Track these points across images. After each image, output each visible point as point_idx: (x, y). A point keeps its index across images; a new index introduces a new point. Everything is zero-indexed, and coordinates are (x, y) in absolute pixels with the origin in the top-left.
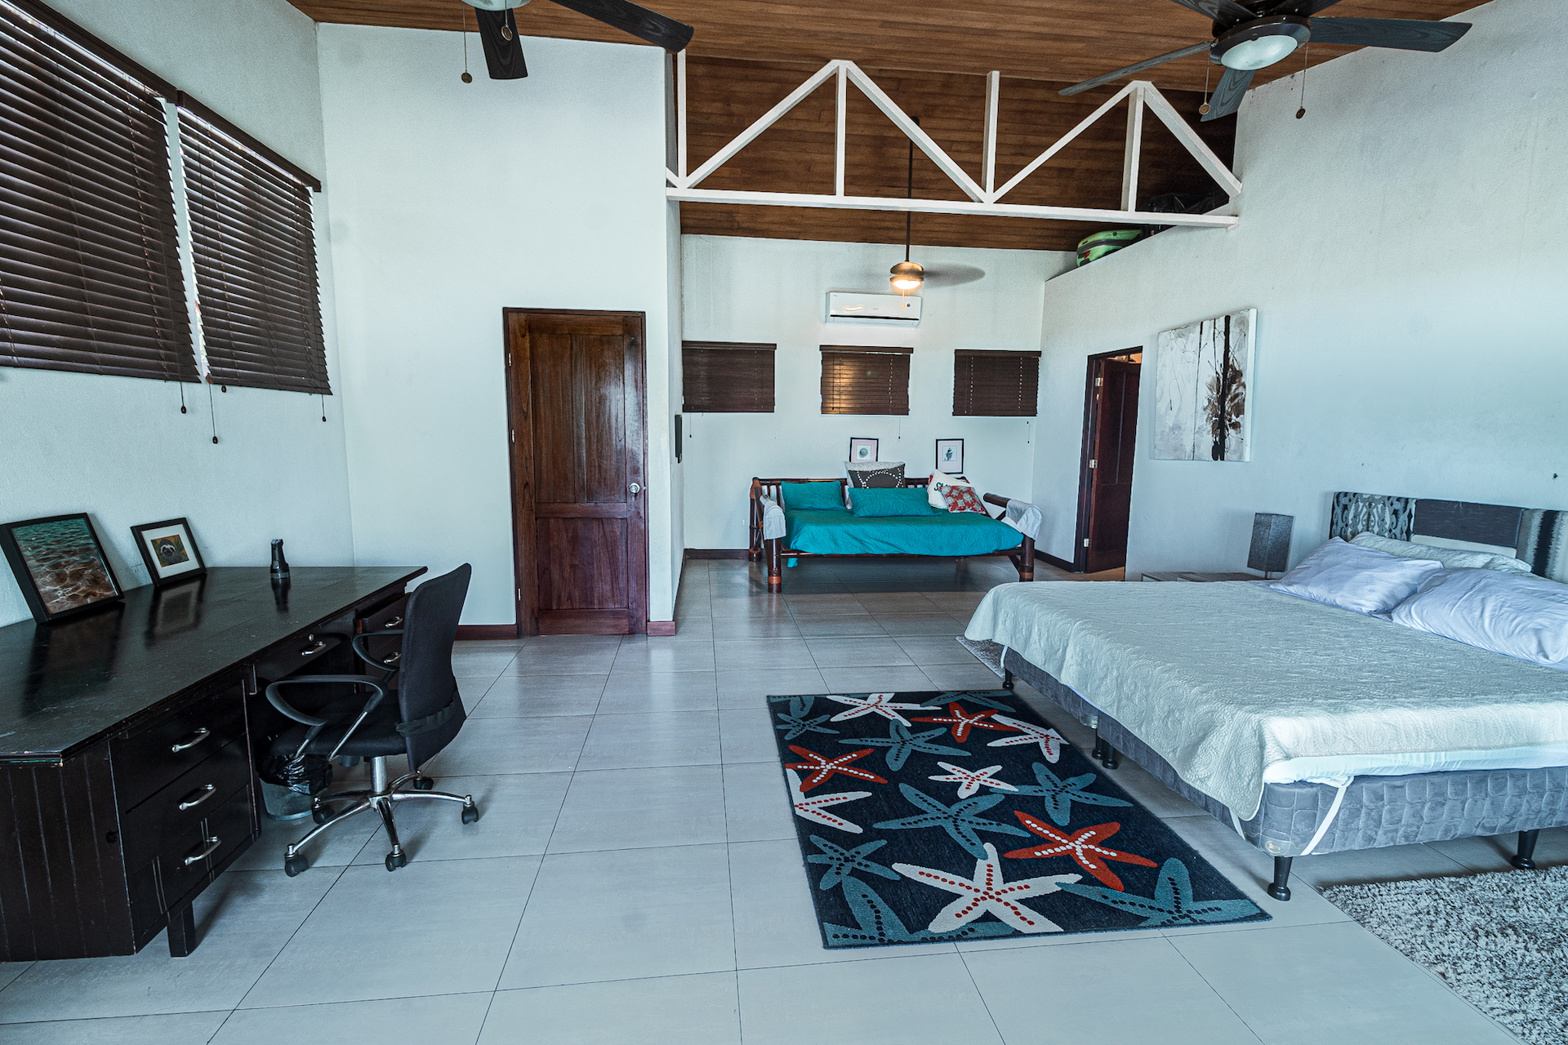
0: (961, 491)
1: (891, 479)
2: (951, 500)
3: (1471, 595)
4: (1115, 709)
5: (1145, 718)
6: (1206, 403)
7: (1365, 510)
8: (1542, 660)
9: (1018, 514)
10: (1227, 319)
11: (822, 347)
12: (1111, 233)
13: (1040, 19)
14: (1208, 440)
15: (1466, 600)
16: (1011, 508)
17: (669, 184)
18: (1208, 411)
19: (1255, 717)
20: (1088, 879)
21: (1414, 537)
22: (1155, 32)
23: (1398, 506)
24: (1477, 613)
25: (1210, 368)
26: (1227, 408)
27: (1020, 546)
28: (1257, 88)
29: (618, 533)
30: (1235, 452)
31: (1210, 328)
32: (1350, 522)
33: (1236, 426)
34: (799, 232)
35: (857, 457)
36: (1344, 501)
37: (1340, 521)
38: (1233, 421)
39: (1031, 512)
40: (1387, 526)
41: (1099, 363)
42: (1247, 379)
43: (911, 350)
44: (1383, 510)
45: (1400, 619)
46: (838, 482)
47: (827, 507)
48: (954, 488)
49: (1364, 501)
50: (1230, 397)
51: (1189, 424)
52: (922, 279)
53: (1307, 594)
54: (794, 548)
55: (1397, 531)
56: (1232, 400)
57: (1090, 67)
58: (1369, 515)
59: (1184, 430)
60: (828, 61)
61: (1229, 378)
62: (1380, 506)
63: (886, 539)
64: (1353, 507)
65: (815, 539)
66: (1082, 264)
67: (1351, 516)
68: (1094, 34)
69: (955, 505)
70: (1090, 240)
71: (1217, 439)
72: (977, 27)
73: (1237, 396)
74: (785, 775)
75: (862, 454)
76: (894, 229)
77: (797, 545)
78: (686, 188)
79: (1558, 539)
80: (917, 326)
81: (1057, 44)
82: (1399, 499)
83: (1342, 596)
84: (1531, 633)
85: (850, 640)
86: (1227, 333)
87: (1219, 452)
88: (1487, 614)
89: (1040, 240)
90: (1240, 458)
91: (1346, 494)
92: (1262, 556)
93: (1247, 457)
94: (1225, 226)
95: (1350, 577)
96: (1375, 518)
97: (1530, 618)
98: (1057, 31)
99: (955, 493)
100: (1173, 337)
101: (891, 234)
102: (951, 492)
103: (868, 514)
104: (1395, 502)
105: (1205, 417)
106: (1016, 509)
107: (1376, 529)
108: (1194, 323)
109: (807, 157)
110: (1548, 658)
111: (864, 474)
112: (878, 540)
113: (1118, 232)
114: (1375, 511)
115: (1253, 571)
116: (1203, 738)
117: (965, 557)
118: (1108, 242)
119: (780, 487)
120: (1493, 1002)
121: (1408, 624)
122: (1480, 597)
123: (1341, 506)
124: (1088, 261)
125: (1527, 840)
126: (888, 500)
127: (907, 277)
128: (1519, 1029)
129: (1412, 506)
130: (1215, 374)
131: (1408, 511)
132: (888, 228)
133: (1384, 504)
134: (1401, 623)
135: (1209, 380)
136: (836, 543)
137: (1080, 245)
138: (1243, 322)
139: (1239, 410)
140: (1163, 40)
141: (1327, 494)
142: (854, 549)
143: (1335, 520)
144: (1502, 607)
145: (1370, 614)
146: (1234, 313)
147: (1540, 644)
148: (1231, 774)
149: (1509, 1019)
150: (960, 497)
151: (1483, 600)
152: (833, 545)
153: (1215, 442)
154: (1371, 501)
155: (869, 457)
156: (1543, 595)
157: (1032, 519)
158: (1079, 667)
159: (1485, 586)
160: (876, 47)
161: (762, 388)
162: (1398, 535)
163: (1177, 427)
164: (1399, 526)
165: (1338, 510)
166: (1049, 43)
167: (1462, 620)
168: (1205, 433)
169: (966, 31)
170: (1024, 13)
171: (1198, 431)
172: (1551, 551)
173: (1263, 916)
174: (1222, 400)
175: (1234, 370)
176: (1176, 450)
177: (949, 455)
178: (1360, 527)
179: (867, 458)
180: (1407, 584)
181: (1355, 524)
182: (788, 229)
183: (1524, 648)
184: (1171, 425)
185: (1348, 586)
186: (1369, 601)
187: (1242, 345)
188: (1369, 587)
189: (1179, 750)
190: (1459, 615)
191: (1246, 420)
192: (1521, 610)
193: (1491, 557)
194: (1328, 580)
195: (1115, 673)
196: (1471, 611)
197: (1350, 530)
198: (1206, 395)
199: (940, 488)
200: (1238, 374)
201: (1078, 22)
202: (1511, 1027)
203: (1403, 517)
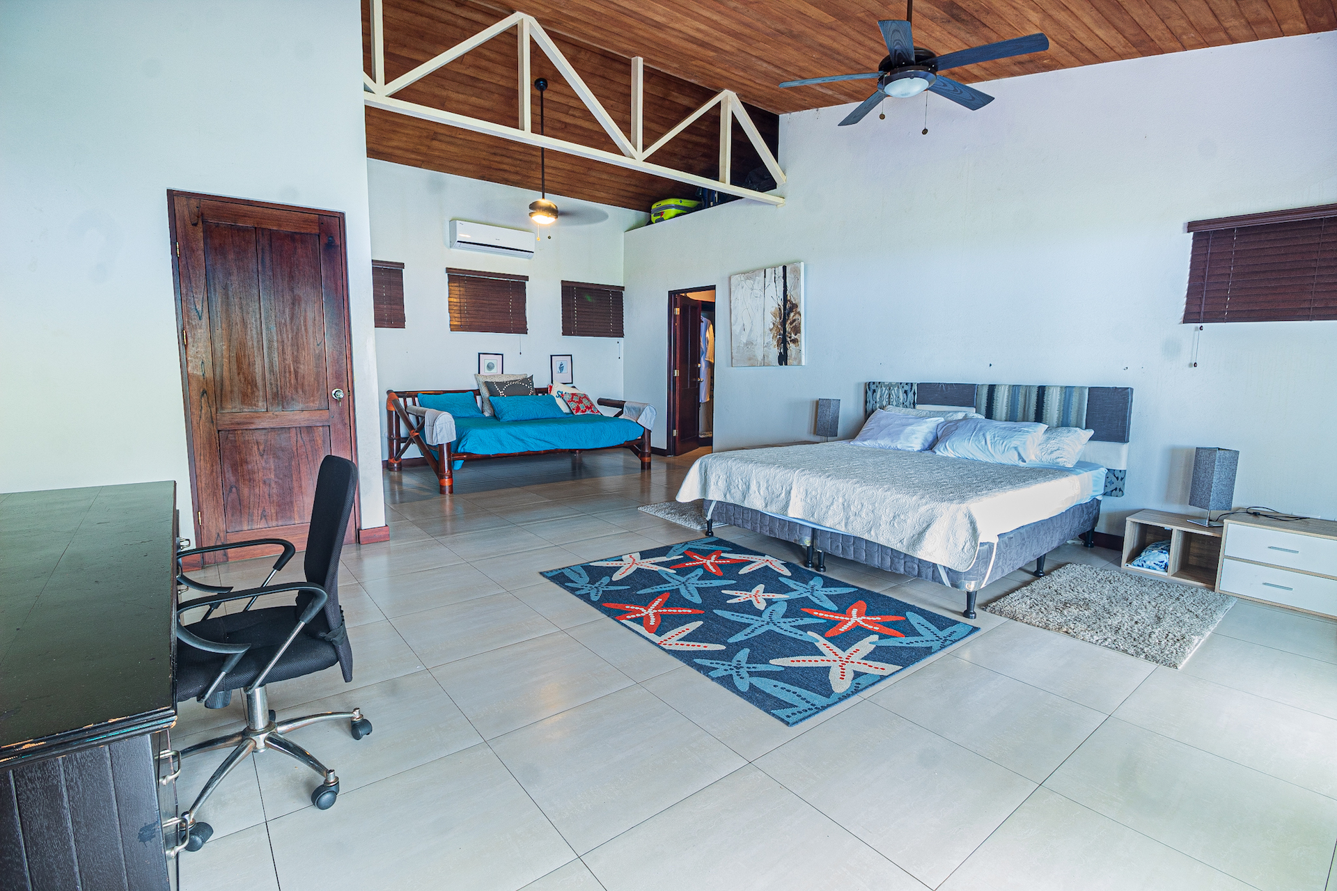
0: (580, 397)
1: (522, 387)
2: (573, 405)
3: (976, 433)
4: (843, 526)
5: (873, 525)
6: (772, 326)
7: (887, 392)
8: (1022, 464)
9: (639, 412)
10: (785, 268)
11: (448, 270)
12: (678, 200)
13: (703, 27)
14: (775, 352)
15: (975, 436)
16: (628, 408)
17: (367, 89)
18: (774, 331)
19: (963, 506)
20: (882, 637)
21: (918, 406)
22: (765, 58)
23: (906, 388)
24: (983, 442)
25: (773, 300)
26: (787, 329)
27: (640, 438)
28: (792, 113)
29: (320, 442)
30: (795, 359)
31: (771, 273)
32: (878, 400)
33: (795, 341)
34: (423, 161)
35: (484, 371)
36: (873, 387)
37: (871, 400)
38: (792, 338)
39: (648, 409)
40: (901, 401)
41: (676, 298)
42: (802, 309)
43: (527, 278)
44: (898, 391)
45: (941, 451)
46: (471, 392)
47: (468, 415)
48: (573, 394)
49: (886, 386)
50: (789, 321)
51: (760, 341)
52: (557, 217)
53: (877, 445)
54: (462, 451)
55: (907, 403)
56: (791, 323)
57: (707, 72)
58: (890, 395)
59: (756, 345)
60: (513, 12)
61: (788, 310)
62: (896, 389)
63: (542, 438)
64: (879, 390)
65: (482, 442)
66: (657, 221)
67: (878, 396)
68: (728, 48)
69: (578, 409)
70: (664, 203)
71: (782, 351)
72: (655, 19)
73: (794, 321)
74: (623, 624)
75: (490, 367)
76: (510, 172)
77: (466, 447)
78: (383, 96)
79: (997, 400)
80: (530, 258)
81: (699, 49)
82: (907, 384)
83: (901, 443)
84: (1013, 450)
85: (558, 521)
86: (785, 277)
87: (783, 359)
88: (988, 442)
89: (621, 199)
90: (799, 363)
91: (874, 383)
92: (826, 427)
93: (803, 364)
94: (776, 205)
95: (902, 431)
96: (894, 397)
97: (1010, 442)
98: (706, 39)
99: (576, 399)
100: (743, 279)
101: (506, 176)
102: (572, 398)
103: (514, 418)
104: (905, 386)
105: (772, 336)
106: (634, 409)
107: (895, 403)
108: (759, 269)
109: (444, 93)
110: (1025, 462)
111: (501, 384)
112: (537, 439)
113: (683, 200)
114: (893, 392)
115: (817, 438)
116: (928, 526)
117: (581, 450)
118: (677, 207)
119: (416, 399)
120: (1096, 638)
121: (945, 454)
122: (981, 433)
123: (872, 391)
124: (662, 220)
125: (1040, 561)
126: (528, 406)
127: (545, 213)
128: (1113, 646)
129: (915, 387)
130: (777, 306)
131: (913, 391)
132: (505, 171)
133: (898, 387)
134: (941, 454)
135: (773, 310)
136: (502, 444)
137: (654, 207)
138: (797, 272)
139: (797, 330)
140: (765, 65)
141: (859, 384)
142: (518, 448)
143: (868, 400)
144: (994, 437)
145: (920, 451)
146: (789, 264)
147: (1019, 454)
148: (949, 546)
149: (1107, 643)
150: (580, 402)
151: (984, 434)
152: (499, 446)
153: (780, 353)
154: (890, 386)
155: (497, 370)
156: (1010, 429)
157: (649, 415)
158: (803, 503)
159: (981, 427)
160: (564, 12)
161: (390, 304)
162: (908, 406)
163: (749, 343)
164: (908, 400)
165: (870, 393)
166: (694, 46)
167: (976, 447)
168: (772, 347)
169: (643, 20)
170: (695, 19)
171: (767, 345)
172: (994, 407)
173: (975, 629)
174: (784, 324)
175: (791, 303)
176: (750, 359)
177: (561, 368)
178: (884, 403)
179: (494, 371)
180: (931, 432)
181: (881, 401)
182: (413, 156)
183: (1011, 459)
184: (745, 342)
185: (902, 437)
186: (916, 444)
187: (797, 285)
188: (914, 436)
189: (905, 540)
190: (974, 445)
191: (802, 337)
192: (1004, 438)
193: (965, 414)
194: (889, 434)
195: (841, 500)
196: (980, 442)
197: (878, 405)
198: (770, 320)
199: (561, 396)
200: (794, 307)
201: (724, 36)
202: (1109, 646)
203: (911, 395)
